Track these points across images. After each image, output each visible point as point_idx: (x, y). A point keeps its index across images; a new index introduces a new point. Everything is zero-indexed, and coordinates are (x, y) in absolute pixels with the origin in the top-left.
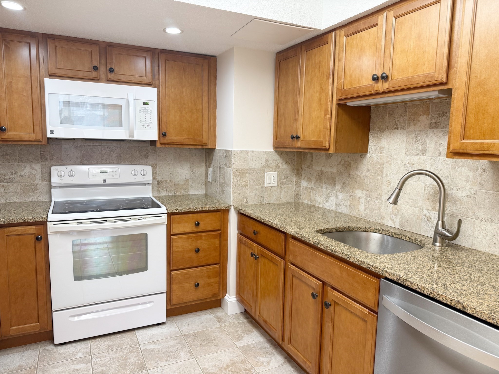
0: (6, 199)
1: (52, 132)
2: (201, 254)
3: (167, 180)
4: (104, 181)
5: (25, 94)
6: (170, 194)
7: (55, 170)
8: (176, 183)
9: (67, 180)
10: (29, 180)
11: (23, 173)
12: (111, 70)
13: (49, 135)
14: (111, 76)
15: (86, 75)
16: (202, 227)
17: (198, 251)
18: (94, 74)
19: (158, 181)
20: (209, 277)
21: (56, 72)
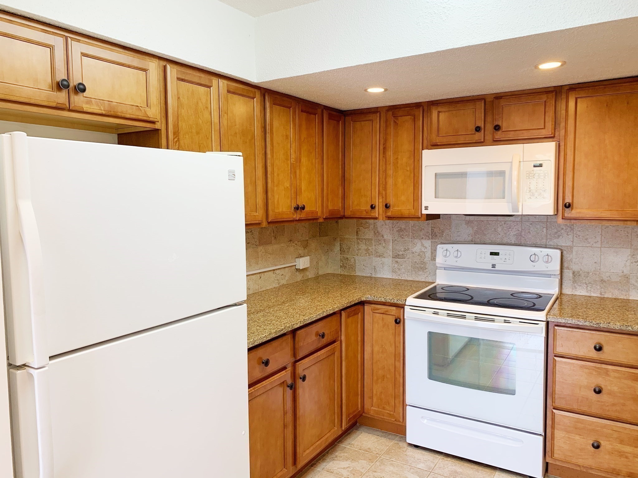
0: (399, 275)
1: (426, 208)
2: (603, 397)
3: (588, 273)
4: (494, 266)
5: (408, 169)
6: (593, 295)
7: (441, 248)
8: (605, 278)
9: (451, 261)
10: (419, 257)
11: (414, 250)
12: (497, 128)
13: (424, 212)
14: (499, 135)
15: (468, 139)
16: (607, 354)
17: (598, 391)
18: (479, 136)
19: (574, 273)
20: (622, 442)
21: (438, 140)
